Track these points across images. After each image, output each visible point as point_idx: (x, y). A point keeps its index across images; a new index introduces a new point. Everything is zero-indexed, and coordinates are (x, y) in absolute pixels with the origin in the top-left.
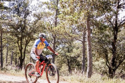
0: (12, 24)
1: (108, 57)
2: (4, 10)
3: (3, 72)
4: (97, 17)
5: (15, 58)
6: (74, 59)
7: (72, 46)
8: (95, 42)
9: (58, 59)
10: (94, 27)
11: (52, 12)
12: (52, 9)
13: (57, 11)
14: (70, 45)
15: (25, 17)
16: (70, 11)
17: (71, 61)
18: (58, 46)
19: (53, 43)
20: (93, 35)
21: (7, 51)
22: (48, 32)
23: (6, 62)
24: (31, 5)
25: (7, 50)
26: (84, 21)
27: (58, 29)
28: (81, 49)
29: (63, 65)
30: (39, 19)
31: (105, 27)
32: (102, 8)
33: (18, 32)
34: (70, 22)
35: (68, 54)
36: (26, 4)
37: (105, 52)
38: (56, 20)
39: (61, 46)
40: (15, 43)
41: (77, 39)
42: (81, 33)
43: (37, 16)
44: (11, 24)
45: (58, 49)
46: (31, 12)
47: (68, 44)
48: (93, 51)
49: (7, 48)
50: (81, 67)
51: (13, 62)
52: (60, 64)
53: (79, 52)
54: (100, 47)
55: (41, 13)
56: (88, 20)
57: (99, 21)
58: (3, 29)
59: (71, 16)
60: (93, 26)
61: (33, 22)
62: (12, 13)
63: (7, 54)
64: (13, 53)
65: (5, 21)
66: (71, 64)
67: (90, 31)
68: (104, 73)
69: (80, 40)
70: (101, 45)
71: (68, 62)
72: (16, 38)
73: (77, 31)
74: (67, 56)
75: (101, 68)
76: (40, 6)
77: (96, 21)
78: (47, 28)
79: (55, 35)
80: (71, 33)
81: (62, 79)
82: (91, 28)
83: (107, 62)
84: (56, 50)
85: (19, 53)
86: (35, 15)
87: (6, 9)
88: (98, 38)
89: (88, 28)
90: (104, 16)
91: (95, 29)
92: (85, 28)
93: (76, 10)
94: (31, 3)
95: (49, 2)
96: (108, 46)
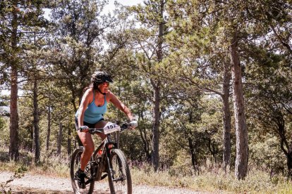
0: (59, 59)
1: (285, 132)
2: (39, 28)
4: (255, 37)
5: (67, 139)
6: (203, 138)
7: (200, 107)
8: (252, 95)
9: (166, 138)
10: (248, 60)
11: (150, 30)
12: (150, 23)
13: (163, 27)
14: (194, 106)
15: (89, 43)
16: (191, 24)
17: (198, 143)
18: (167, 109)
19: (154, 100)
20: (247, 79)
21: (49, 122)
22: (141, 77)
23: (47, 149)
24: (102, 14)
25: (47, 121)
26: (225, 46)
27: (166, 68)
28: (219, 113)
29: (177, 152)
30: (121, 45)
31: (276, 59)
32: (267, 14)
33: (73, 77)
34: (193, 50)
35: (189, 126)
37: (278, 118)
38: (160, 48)
39: (172, 108)
40: (66, 104)
41: (211, 91)
42: (219, 75)
43: (115, 39)
44: (57, 59)
45: (166, 115)
46: (101, 30)
47: (189, 101)
48: (248, 117)
49: (49, 115)
50: (222, 157)
51: (63, 148)
52: (172, 150)
53: (215, 121)
54: (265, 107)
55: (124, 32)
56: (235, 45)
57: (261, 47)
58: (38, 71)
59: (195, 37)
60: (247, 58)
61: (107, 54)
62: (59, 34)
63: (49, 130)
64: (62, 127)
65: (44, 52)
66: (198, 151)
67: (241, 71)
68: (278, 169)
69: (217, 93)
70: (266, 104)
71: (191, 146)
72: (69, 92)
73: (208, 70)
74: (187, 132)
75: (268, 158)
76: (123, 17)
77: (253, 46)
78: (140, 66)
79: (159, 82)
80: (196, 75)
81: (178, 184)
82: (243, 63)
83: (282, 144)
84: (161, 116)
86: (110, 38)
87: (45, 26)
88: (260, 87)
89: (234, 61)
90: (273, 32)
91: (251, 66)
92: (227, 64)
93: (206, 22)
94: (101, 9)
95: (143, 5)
96: (283, 105)
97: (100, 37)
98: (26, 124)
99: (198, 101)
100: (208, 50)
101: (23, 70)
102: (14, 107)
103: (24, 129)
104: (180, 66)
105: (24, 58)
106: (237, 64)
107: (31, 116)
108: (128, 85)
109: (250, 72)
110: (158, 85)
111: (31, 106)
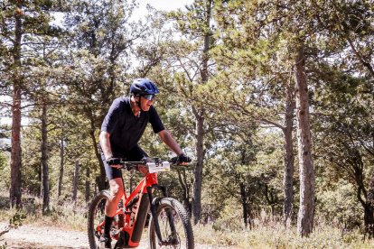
0: (74, 78)
1: (363, 177)
2: (49, 38)
3: (48, 219)
4: (327, 54)
5: (84, 181)
6: (259, 184)
7: (255, 144)
8: (322, 130)
9: (212, 182)
10: (318, 84)
11: (193, 42)
12: (193, 34)
13: (209, 39)
14: (247, 142)
15: (112, 59)
16: (246, 35)
17: (252, 189)
18: (213, 145)
19: (196, 133)
20: (316, 108)
21: (62, 160)
22: (181, 104)
23: (60, 194)
25: (60, 159)
26: (288, 64)
27: (211, 91)
28: (280, 152)
29: (226, 201)
30: (155, 62)
31: (354, 83)
32: (344, 24)
33: (92, 101)
34: (246, 69)
35: (241, 169)
36: (115, 19)
37: (355, 159)
38: (205, 66)
39: (220, 145)
40: (84, 137)
41: (269, 123)
42: (279, 102)
43: (147, 53)
44: (71, 79)
46: (130, 41)
47: (240, 135)
48: (316, 157)
49: (62, 150)
50: (282, 208)
51: (79, 194)
52: (219, 198)
53: (275, 162)
54: (339, 146)
55: (159, 45)
56: (301, 64)
57: (335, 68)
58: (48, 93)
59: (249, 52)
60: (317, 81)
61: (137, 73)
62: (74, 46)
63: (62, 170)
64: (78, 166)
65: (55, 70)
66: (252, 200)
67: (308, 98)
68: (352, 224)
69: (277, 126)
70: (340, 141)
71: (243, 193)
72: (88, 121)
73: (266, 96)
74: (238, 176)
75: (341, 210)
76: (158, 25)
77: (324, 65)
78: (179, 90)
79: (203, 110)
80: (250, 102)
81: (224, 241)
82: (311, 87)
83: (359, 193)
84: (206, 155)
85: (95, 167)
86: (141, 51)
87: (57, 36)
88: (332, 118)
89: (299, 84)
90: (350, 48)
91: (321, 91)
92: (291, 89)
93: (265, 33)
94: (130, 14)
95: (185, 11)
96: (362, 143)
97: (128, 50)
98: (33, 161)
99: (253, 136)
100: (266, 70)
101: (27, 92)
102: (16, 139)
103: (30, 169)
104: (229, 89)
105: (29, 76)
106: (303, 89)
107: (39, 151)
108: (164, 114)
109: (319, 99)
110: (202, 114)
111: (38, 138)
